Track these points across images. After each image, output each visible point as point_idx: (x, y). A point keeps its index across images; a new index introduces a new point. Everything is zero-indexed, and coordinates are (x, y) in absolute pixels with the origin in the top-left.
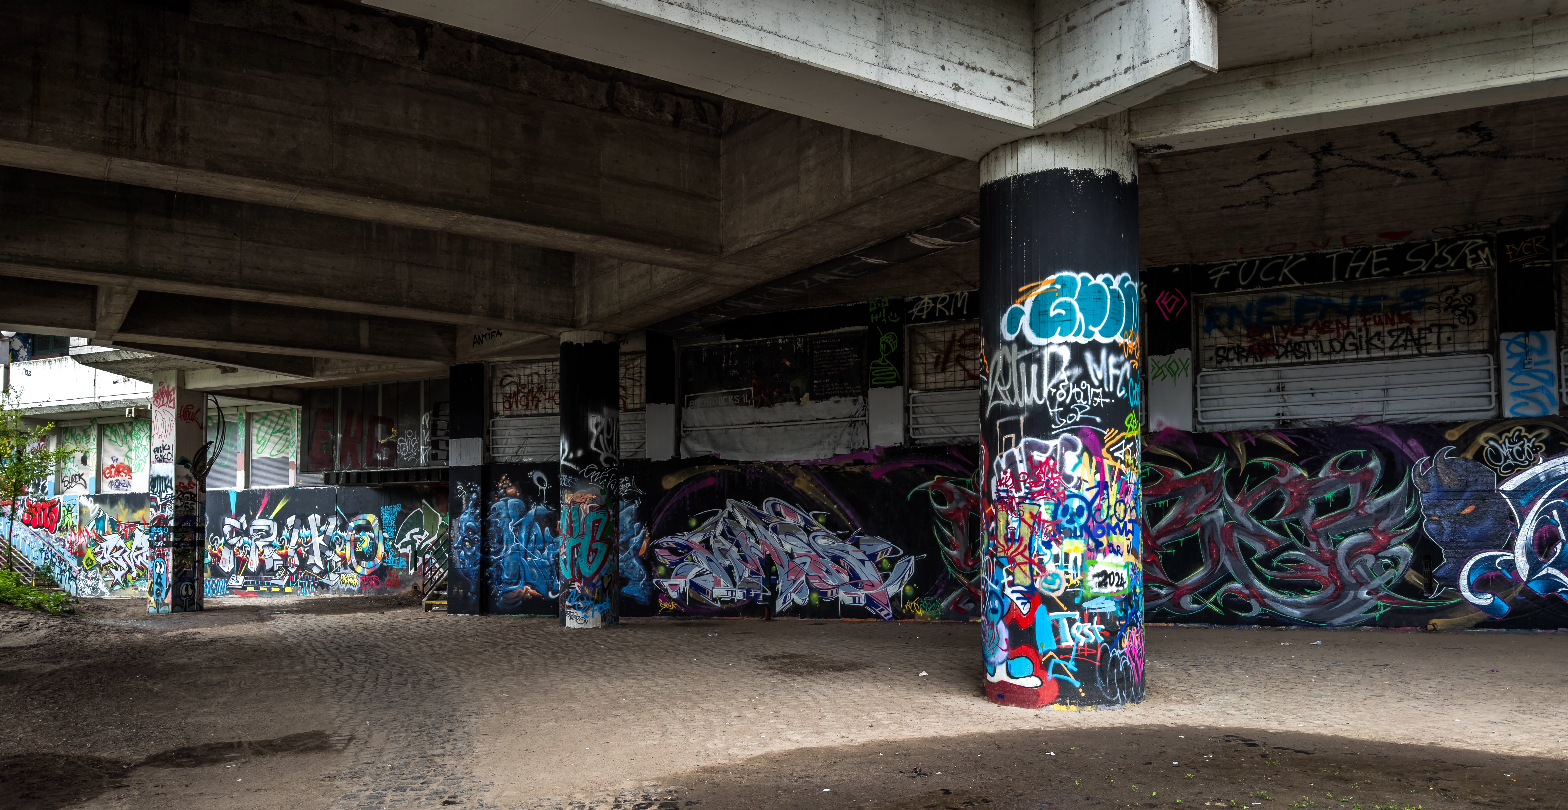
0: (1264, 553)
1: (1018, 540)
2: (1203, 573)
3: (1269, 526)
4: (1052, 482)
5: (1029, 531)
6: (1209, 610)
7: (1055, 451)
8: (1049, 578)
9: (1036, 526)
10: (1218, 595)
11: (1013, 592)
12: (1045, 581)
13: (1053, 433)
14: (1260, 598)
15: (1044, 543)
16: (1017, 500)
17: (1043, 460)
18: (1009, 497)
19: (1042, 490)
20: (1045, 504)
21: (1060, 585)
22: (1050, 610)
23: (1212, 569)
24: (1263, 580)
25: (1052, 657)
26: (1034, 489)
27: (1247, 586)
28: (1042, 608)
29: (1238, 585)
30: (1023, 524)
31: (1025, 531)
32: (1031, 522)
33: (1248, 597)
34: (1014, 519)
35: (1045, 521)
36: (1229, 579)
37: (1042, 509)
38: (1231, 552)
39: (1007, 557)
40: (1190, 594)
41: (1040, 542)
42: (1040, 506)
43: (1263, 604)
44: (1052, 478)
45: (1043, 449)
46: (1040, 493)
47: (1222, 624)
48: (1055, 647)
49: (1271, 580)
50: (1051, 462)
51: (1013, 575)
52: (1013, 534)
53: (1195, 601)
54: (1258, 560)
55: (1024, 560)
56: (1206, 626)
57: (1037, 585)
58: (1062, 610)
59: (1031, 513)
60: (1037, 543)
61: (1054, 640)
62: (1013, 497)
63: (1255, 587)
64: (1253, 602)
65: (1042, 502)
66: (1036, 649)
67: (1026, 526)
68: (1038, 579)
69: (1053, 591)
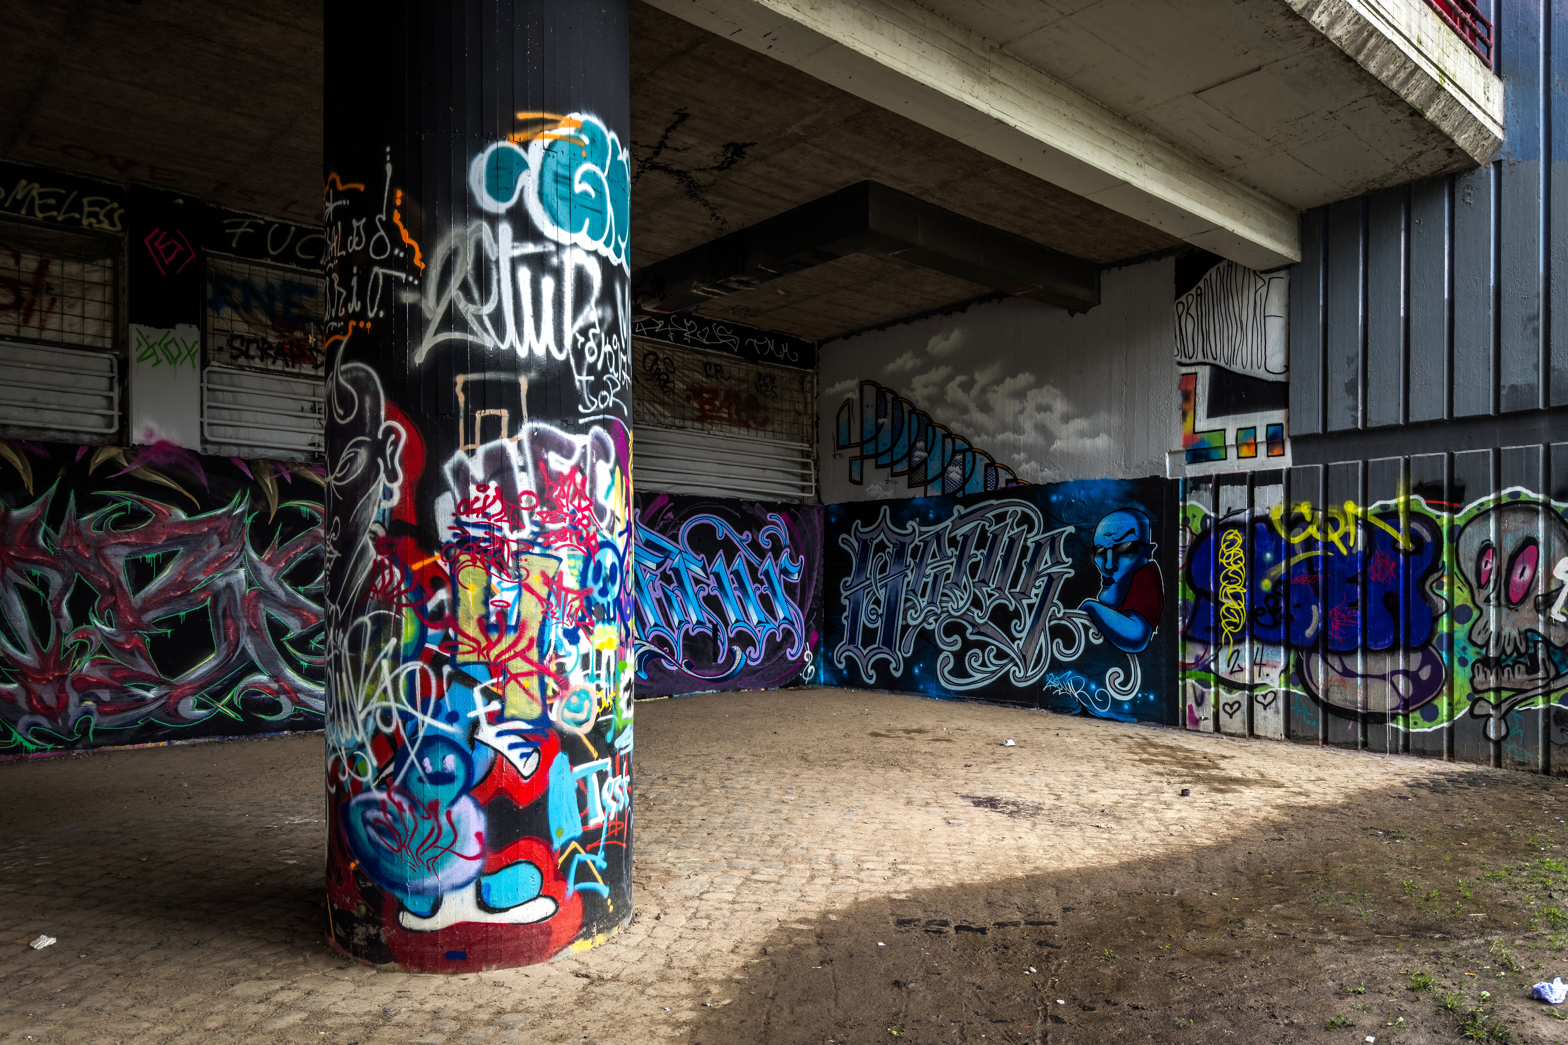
0: (299, 631)
1: (515, 628)
2: (214, 663)
3: (307, 595)
4: (579, 515)
5: (540, 609)
6: (221, 716)
7: (584, 456)
8: (574, 700)
9: (553, 599)
10: (234, 695)
11: (500, 734)
12: (568, 707)
13: (581, 421)
14: (293, 692)
15: (566, 633)
16: (514, 547)
17: (566, 471)
18: (492, 539)
19: (564, 530)
20: (570, 557)
21: (590, 711)
22: (574, 762)
23: (227, 655)
24: (298, 669)
25: (575, 851)
26: (551, 526)
27: (277, 677)
28: (561, 759)
29: (263, 678)
30: (526, 594)
31: (531, 609)
32: (543, 591)
33: (277, 693)
34: (506, 585)
35: (568, 591)
36: (253, 669)
37: (564, 567)
38: (255, 631)
39: (488, 664)
40: (193, 694)
41: (560, 632)
42: (560, 560)
43: (297, 702)
44: (579, 509)
45: (566, 451)
46: (561, 535)
47: (240, 734)
48: (579, 831)
49: (309, 668)
50: (578, 477)
51: (502, 699)
52: (502, 615)
53: (201, 705)
54: (290, 642)
55: (527, 667)
56: (217, 739)
57: (553, 716)
58: (590, 759)
59: (543, 574)
60: (555, 633)
61: (578, 818)
62: (504, 541)
63: (286, 679)
64: (283, 700)
65: (563, 553)
66: (549, 841)
67: (534, 600)
68: (556, 703)
69: (580, 724)
